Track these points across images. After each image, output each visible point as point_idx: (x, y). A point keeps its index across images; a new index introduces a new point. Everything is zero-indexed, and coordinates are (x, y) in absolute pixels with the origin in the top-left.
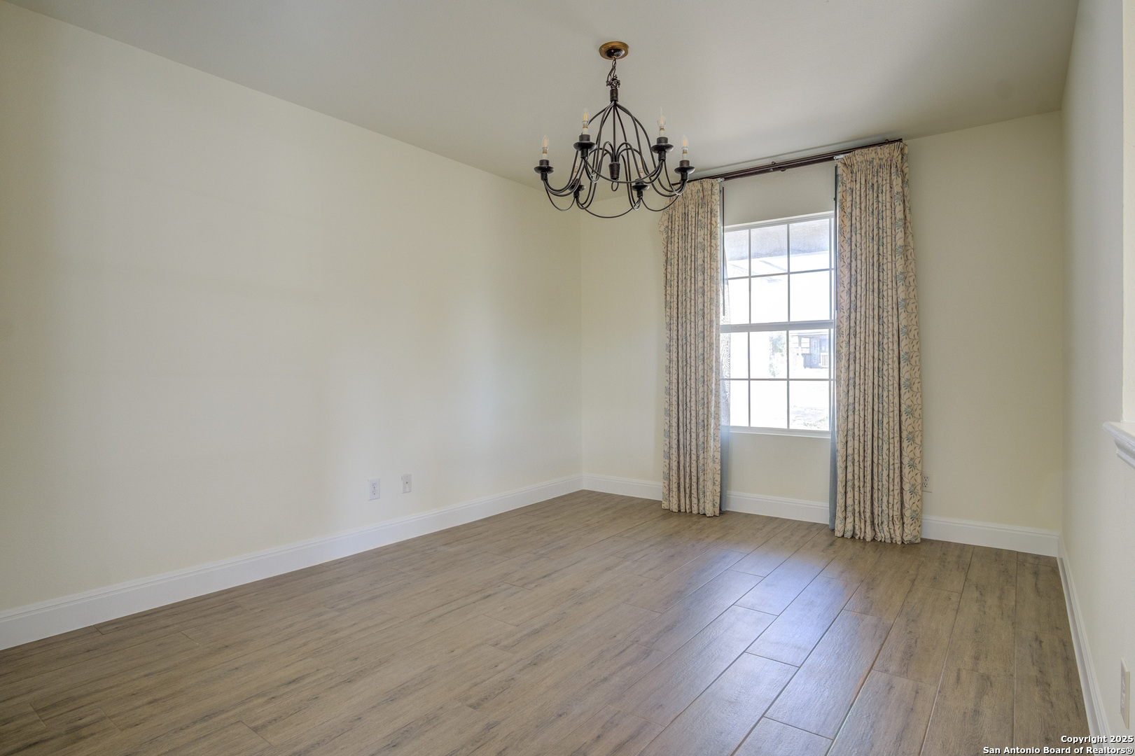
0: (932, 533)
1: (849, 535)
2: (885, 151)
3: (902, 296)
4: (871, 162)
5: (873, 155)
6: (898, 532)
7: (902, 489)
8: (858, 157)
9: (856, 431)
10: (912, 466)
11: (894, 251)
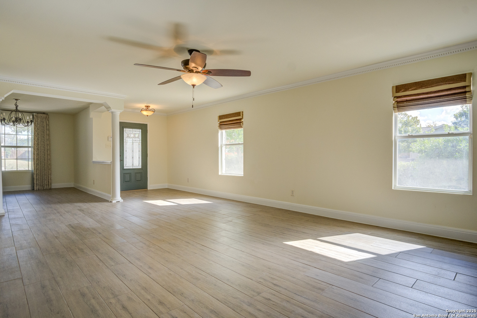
0: (53, 187)
1: (38, 189)
2: (45, 115)
3: (48, 143)
4: (42, 117)
5: (42, 115)
6: (48, 187)
7: (48, 179)
8: (39, 115)
9: (39, 174)
10: (50, 174)
11: (47, 134)
